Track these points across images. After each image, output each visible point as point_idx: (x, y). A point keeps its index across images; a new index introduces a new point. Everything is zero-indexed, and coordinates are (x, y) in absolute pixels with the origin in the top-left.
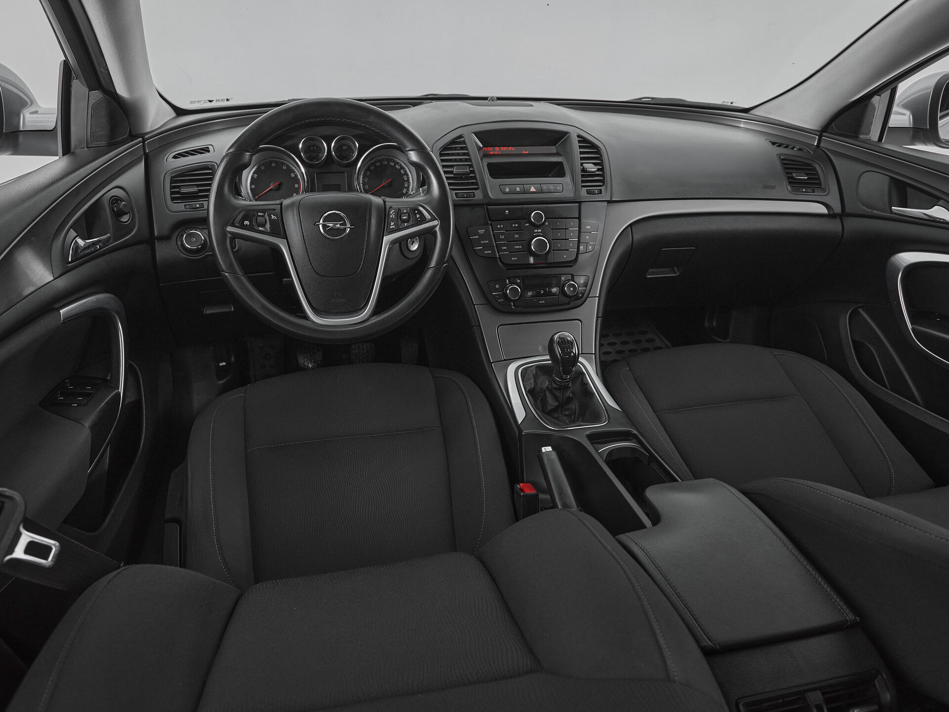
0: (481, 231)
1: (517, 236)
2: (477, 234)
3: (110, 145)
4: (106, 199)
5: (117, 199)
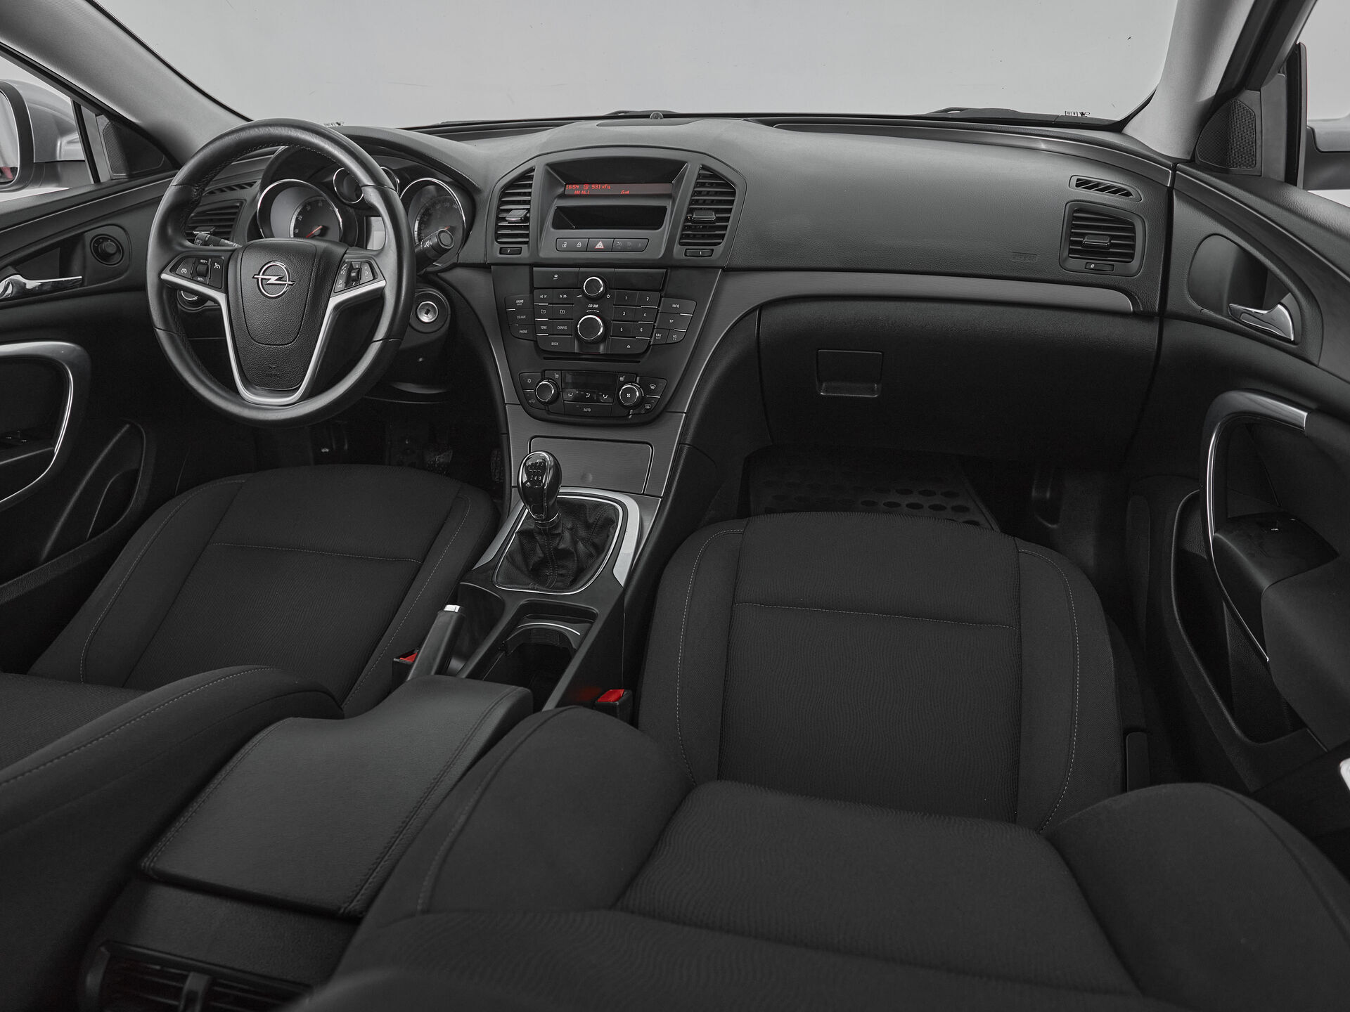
0: (520, 302)
1: (562, 312)
2: (514, 305)
3: (131, 177)
4: (88, 237)
5: (105, 238)
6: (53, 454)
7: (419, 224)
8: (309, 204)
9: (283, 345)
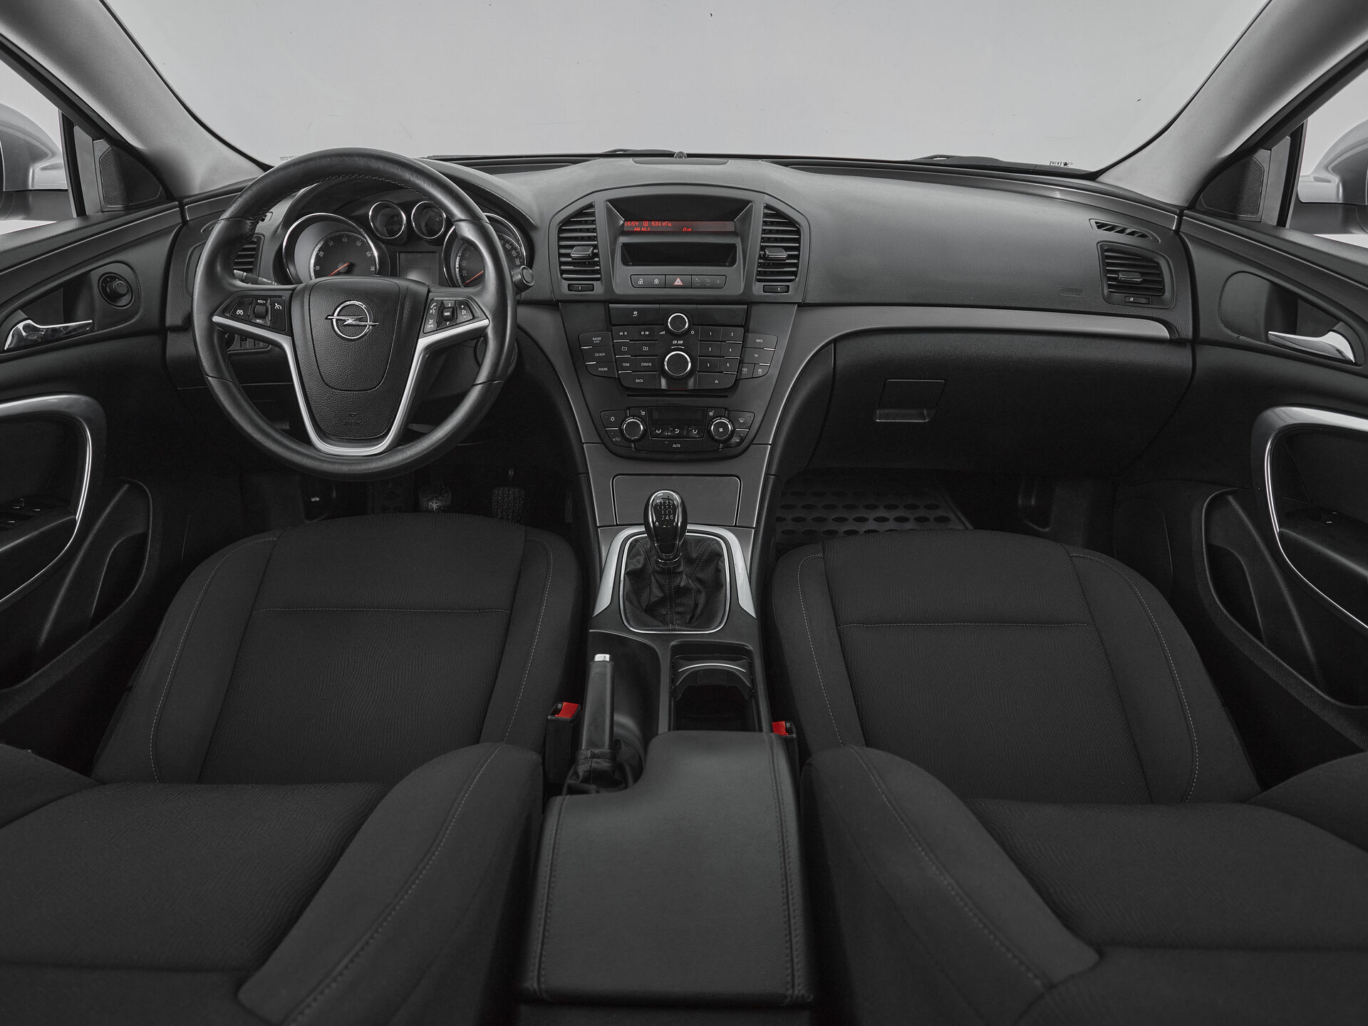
0: (597, 340)
1: (645, 349)
2: (590, 343)
3: (128, 209)
4: (95, 276)
5: (112, 277)
6: (75, 522)
7: (460, 261)
8: (332, 239)
9: (365, 390)
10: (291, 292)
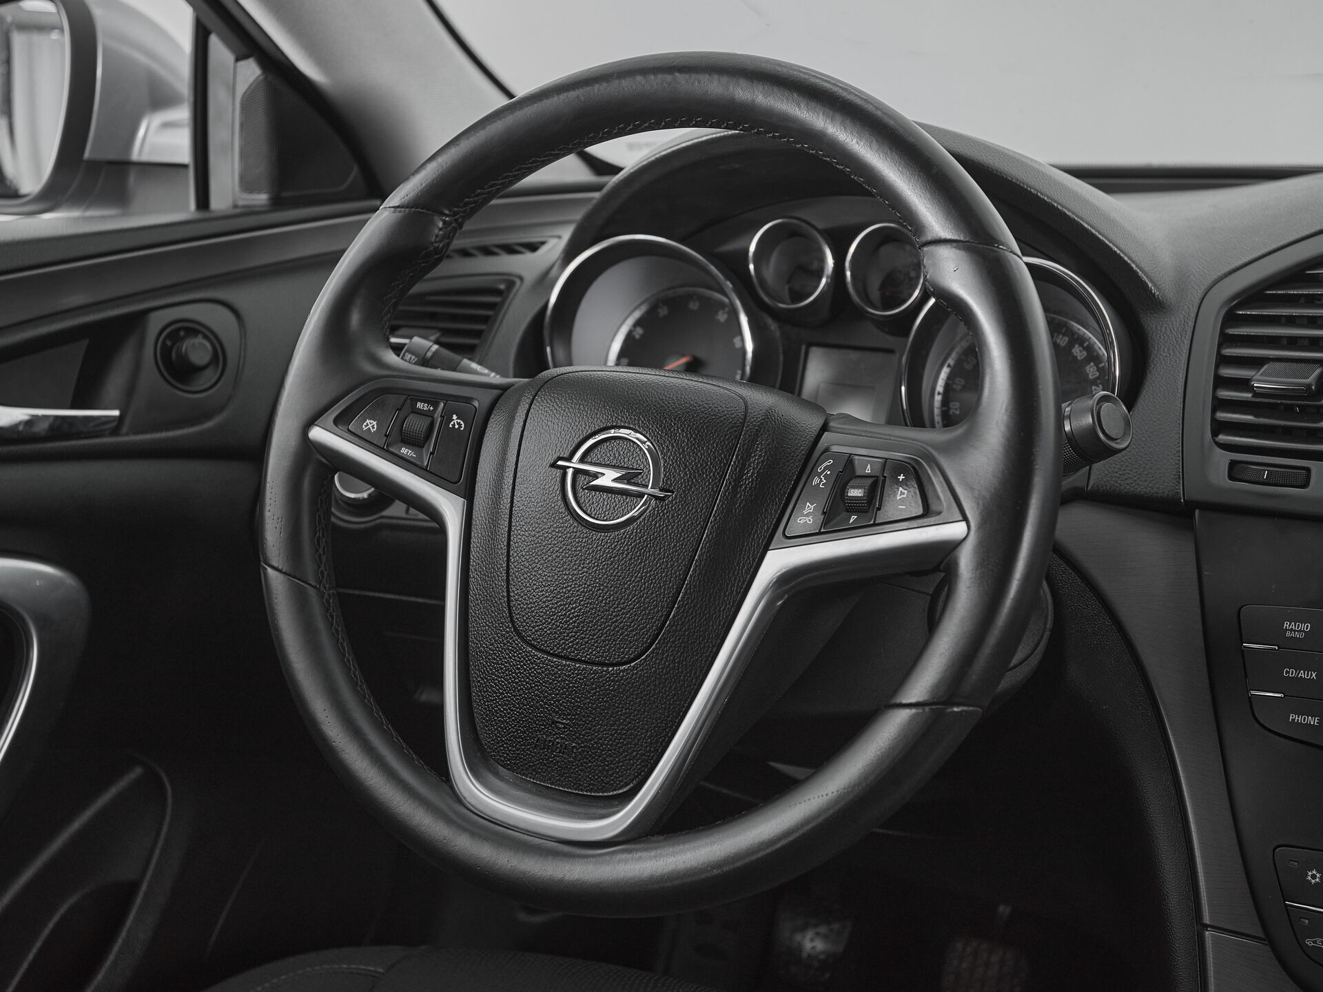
0: (1296, 629)
2: (1277, 636)
3: (277, 203)
5: (192, 329)
7: (950, 378)
8: (666, 301)
9: (603, 664)
10: (496, 392)
